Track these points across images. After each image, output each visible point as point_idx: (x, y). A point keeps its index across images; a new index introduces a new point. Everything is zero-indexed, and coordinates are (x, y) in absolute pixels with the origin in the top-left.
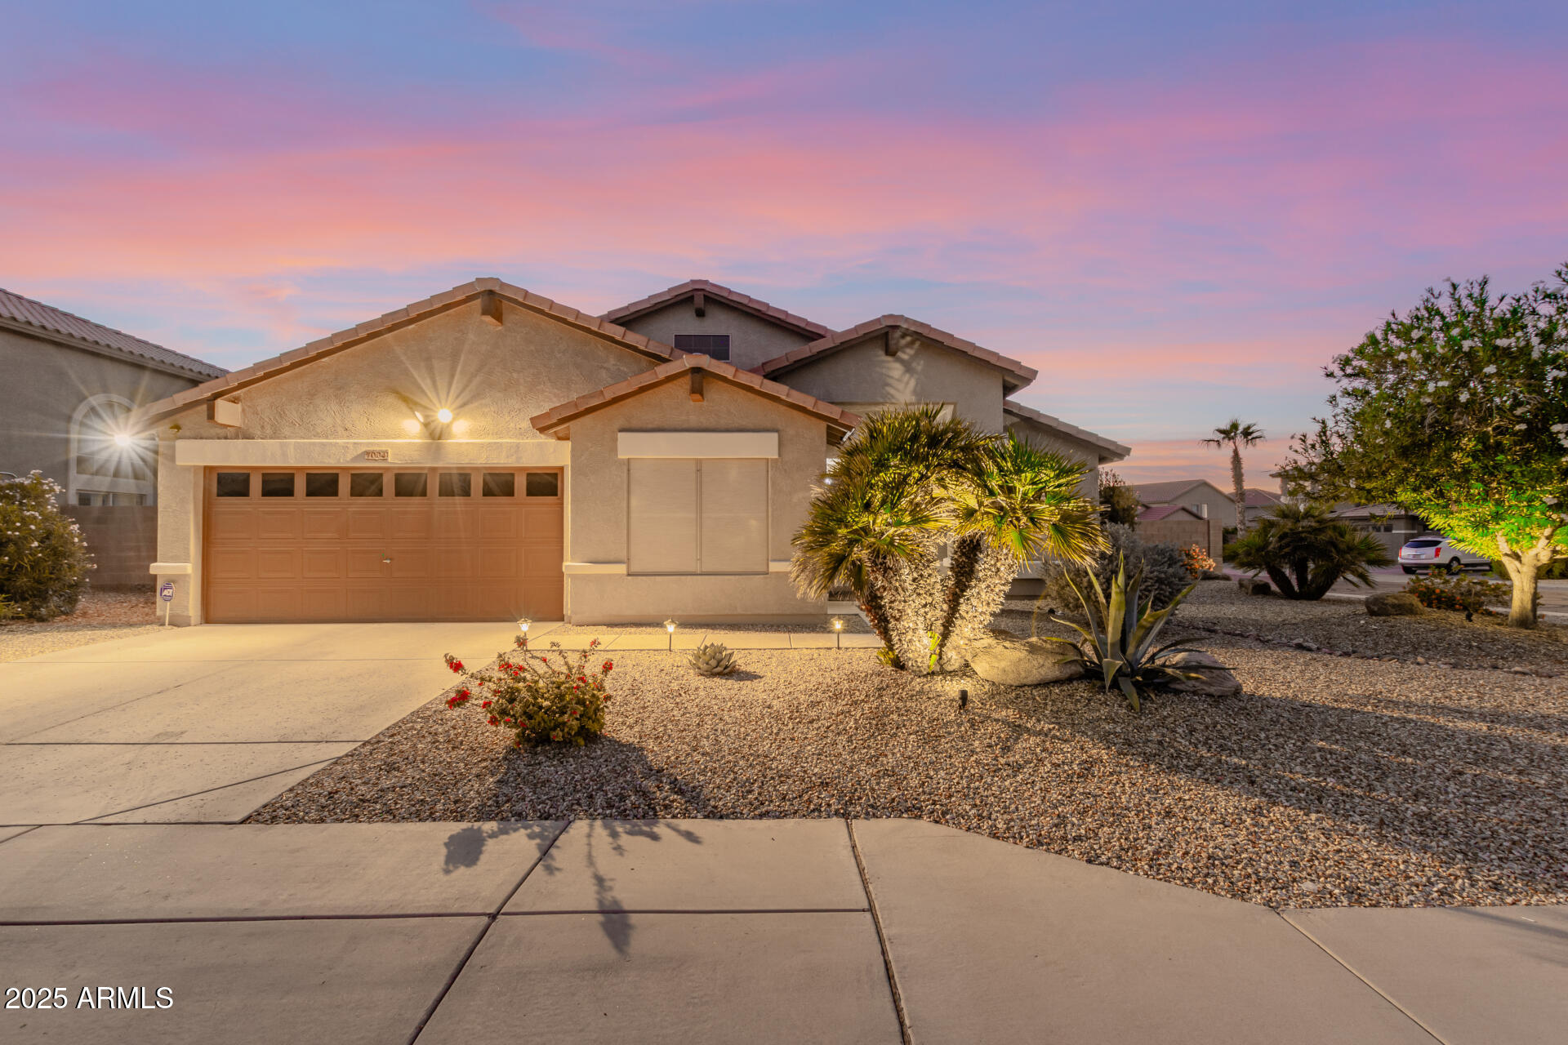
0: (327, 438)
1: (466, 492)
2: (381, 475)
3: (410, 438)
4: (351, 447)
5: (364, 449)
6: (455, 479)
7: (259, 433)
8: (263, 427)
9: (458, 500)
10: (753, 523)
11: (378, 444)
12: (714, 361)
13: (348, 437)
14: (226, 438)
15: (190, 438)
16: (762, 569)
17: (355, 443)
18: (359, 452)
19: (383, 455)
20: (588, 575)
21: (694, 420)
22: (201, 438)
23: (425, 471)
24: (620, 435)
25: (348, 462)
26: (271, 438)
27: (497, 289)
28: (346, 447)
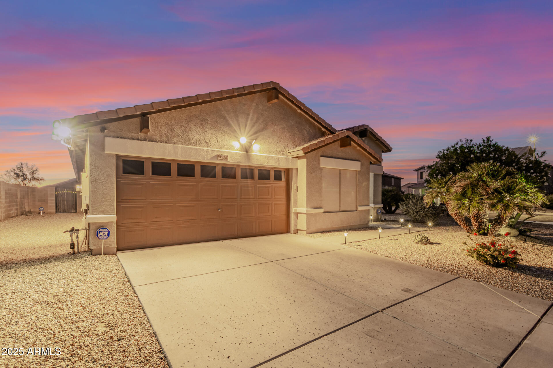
0: (196, 146)
1: (252, 178)
2: (215, 167)
3: (235, 150)
4: (210, 152)
5: (217, 154)
6: (248, 171)
7: (159, 139)
8: (161, 136)
9: (249, 181)
10: (353, 193)
11: (223, 152)
12: (353, 135)
13: (207, 147)
14: (138, 139)
15: (113, 137)
16: (355, 209)
17: (212, 150)
18: (214, 155)
19: (226, 157)
20: (312, 213)
21: (340, 155)
22: (121, 138)
23: (235, 167)
24: (322, 158)
25: (209, 160)
26: (166, 143)
27: (278, 88)
28: (207, 152)
